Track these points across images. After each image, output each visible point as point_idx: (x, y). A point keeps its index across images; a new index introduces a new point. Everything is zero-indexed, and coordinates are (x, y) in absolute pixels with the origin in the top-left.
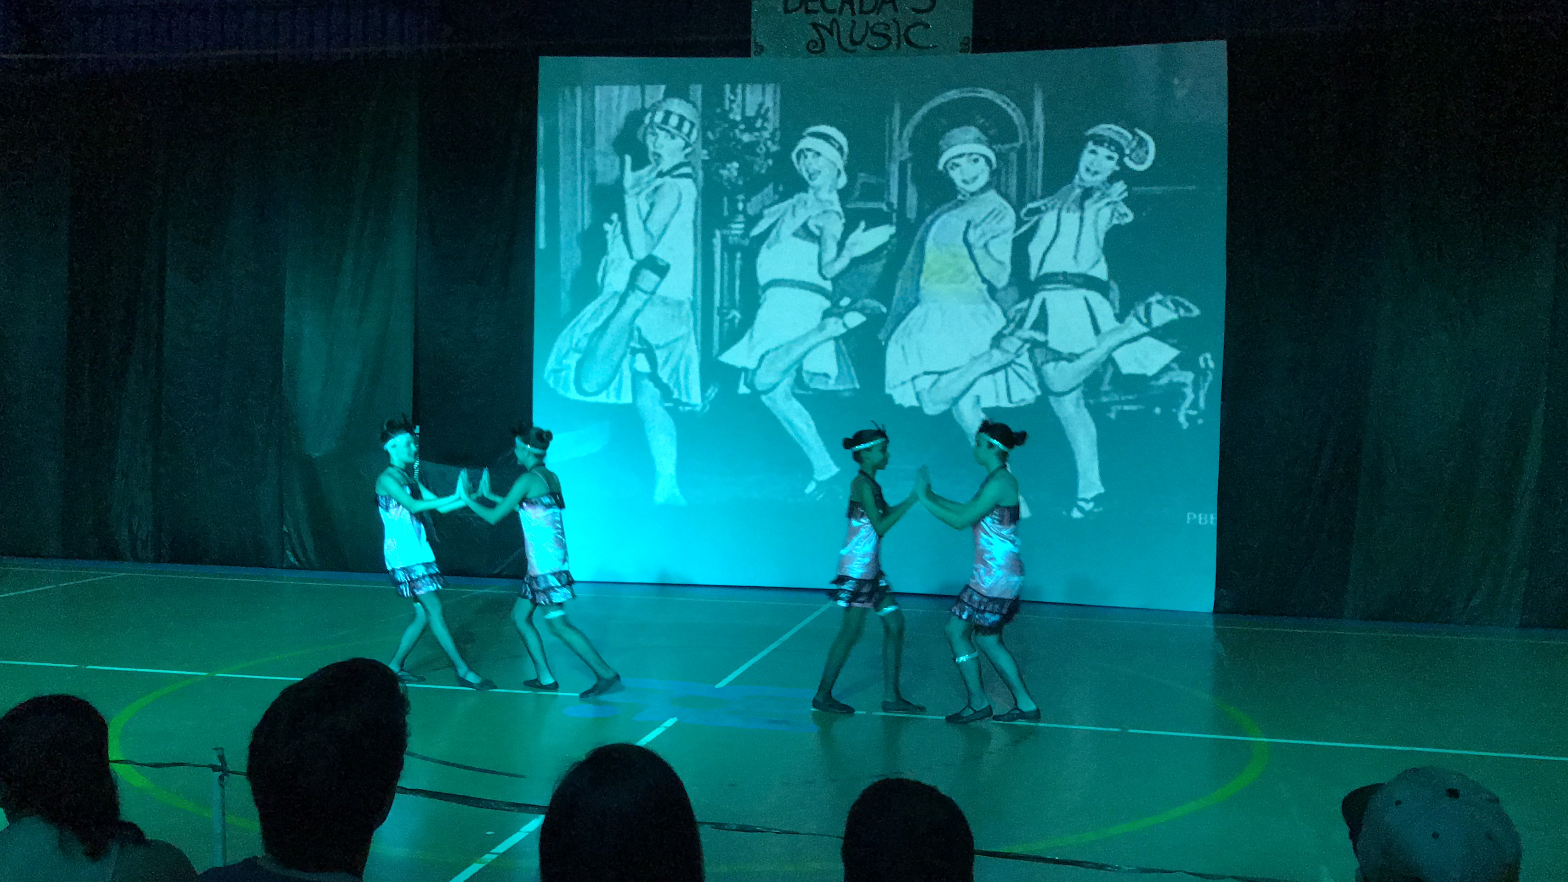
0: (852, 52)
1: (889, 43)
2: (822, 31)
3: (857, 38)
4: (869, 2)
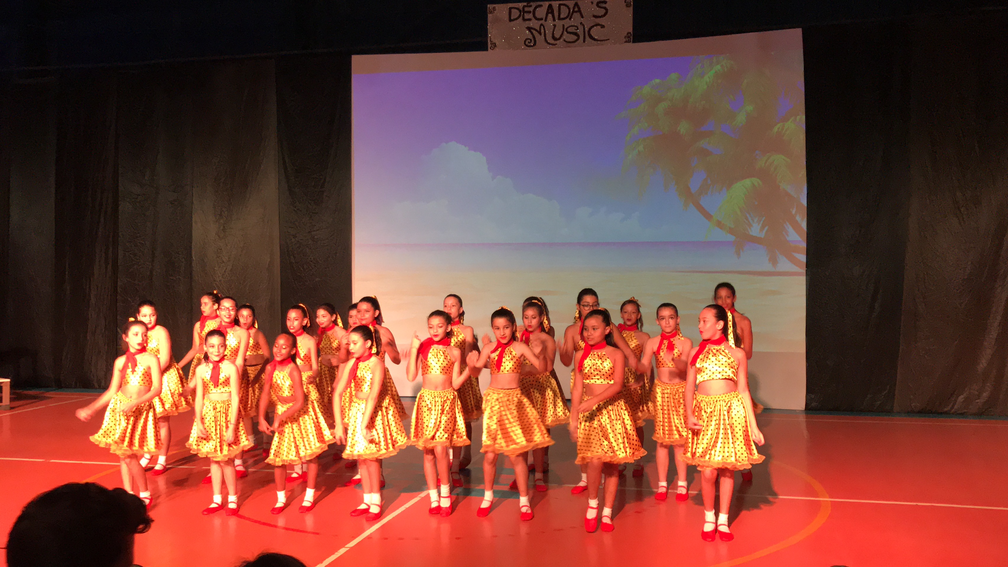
0: (555, 45)
1: (579, 39)
2: (534, 32)
3: (557, 35)
4: (564, 12)
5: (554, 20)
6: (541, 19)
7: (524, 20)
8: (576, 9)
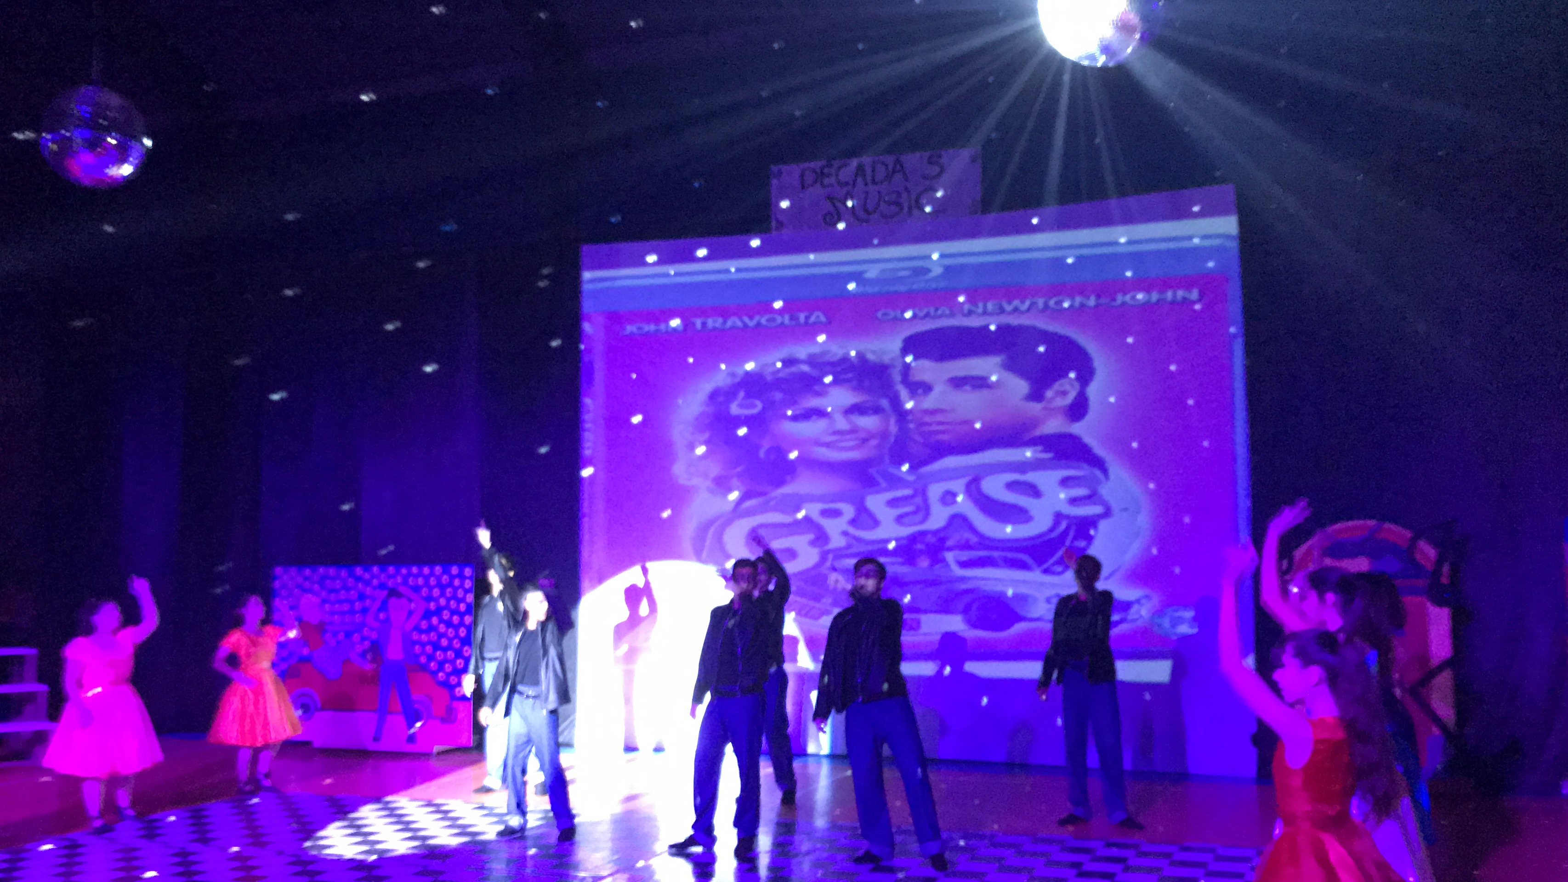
0: (867, 221)
1: (902, 209)
3: (870, 207)
4: (881, 172)
5: (866, 185)
6: (847, 183)
7: (823, 186)
8: (898, 167)
